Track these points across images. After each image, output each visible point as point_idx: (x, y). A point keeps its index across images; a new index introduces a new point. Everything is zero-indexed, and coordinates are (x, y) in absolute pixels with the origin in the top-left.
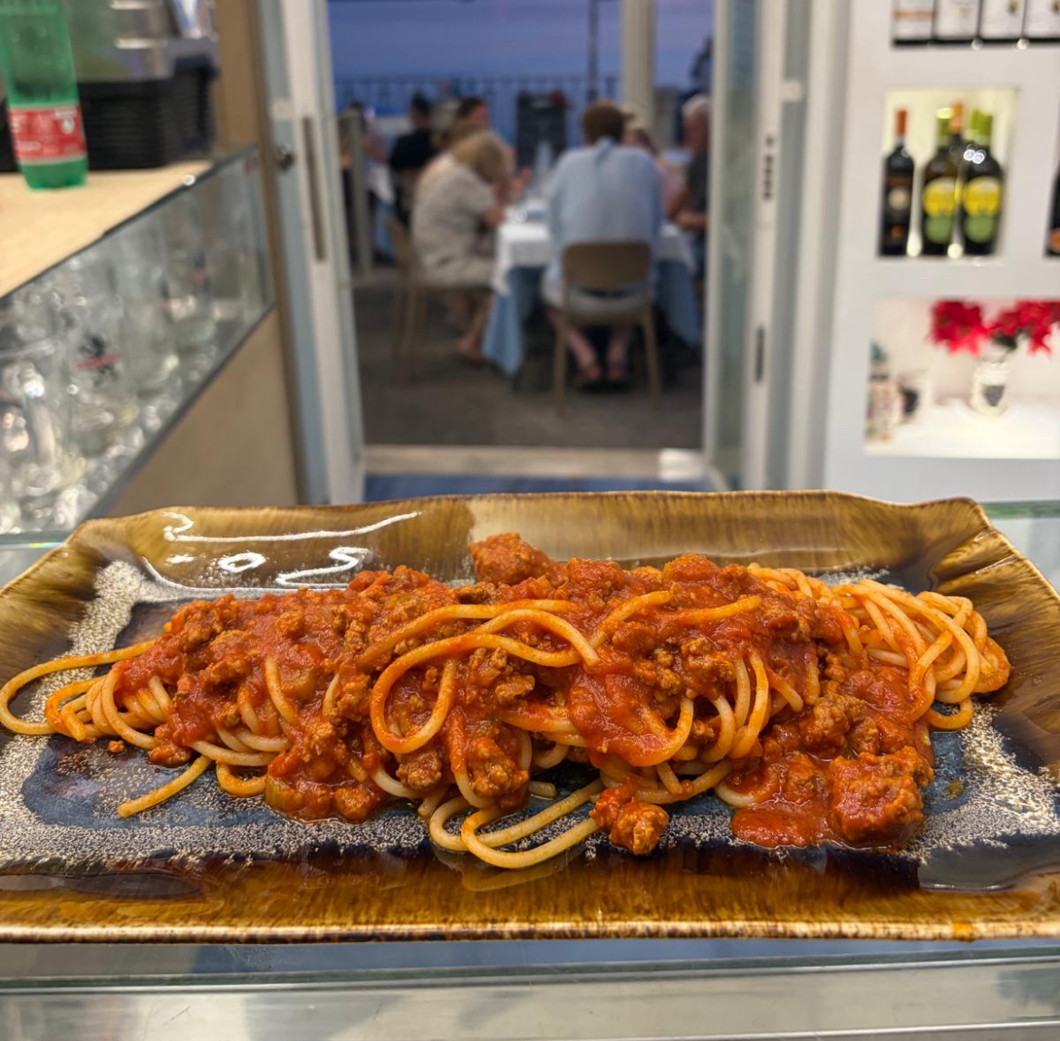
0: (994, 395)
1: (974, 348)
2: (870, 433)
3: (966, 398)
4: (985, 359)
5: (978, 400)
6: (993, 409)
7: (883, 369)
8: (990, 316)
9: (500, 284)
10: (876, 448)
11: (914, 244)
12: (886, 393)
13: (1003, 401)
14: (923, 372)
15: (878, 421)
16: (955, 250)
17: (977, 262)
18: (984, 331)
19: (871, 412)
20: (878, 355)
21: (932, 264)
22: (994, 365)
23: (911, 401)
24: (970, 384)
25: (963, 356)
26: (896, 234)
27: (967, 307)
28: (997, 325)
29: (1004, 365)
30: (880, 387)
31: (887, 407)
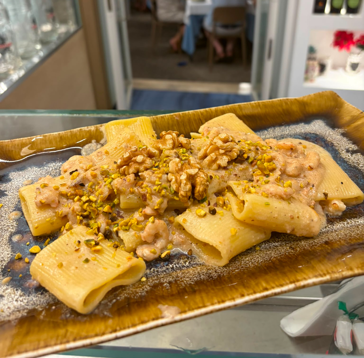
0: (354, 67)
1: (348, 48)
2: (306, 79)
3: (344, 67)
4: (353, 53)
5: (348, 68)
6: (353, 72)
7: (314, 56)
8: (356, 37)
9: (187, 21)
10: (308, 85)
11: (327, 9)
12: (313, 65)
13: (357, 69)
14: (328, 57)
15: (310, 75)
16: (343, 11)
17: (351, 16)
18: (353, 43)
19: (307, 71)
20: (312, 50)
21: (334, 17)
22: (356, 55)
23: (322, 68)
24: (346, 63)
25: (344, 52)
26: (321, 5)
27: (348, 33)
28: (358, 41)
29: (359, 55)
30: (311, 62)
31: (313, 70)
